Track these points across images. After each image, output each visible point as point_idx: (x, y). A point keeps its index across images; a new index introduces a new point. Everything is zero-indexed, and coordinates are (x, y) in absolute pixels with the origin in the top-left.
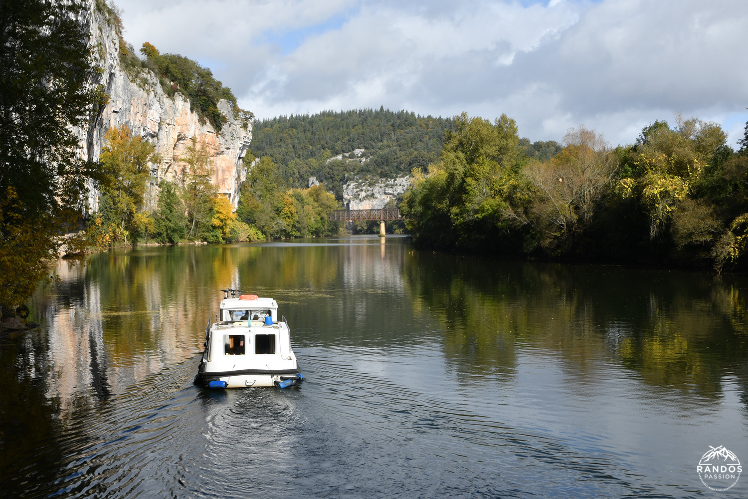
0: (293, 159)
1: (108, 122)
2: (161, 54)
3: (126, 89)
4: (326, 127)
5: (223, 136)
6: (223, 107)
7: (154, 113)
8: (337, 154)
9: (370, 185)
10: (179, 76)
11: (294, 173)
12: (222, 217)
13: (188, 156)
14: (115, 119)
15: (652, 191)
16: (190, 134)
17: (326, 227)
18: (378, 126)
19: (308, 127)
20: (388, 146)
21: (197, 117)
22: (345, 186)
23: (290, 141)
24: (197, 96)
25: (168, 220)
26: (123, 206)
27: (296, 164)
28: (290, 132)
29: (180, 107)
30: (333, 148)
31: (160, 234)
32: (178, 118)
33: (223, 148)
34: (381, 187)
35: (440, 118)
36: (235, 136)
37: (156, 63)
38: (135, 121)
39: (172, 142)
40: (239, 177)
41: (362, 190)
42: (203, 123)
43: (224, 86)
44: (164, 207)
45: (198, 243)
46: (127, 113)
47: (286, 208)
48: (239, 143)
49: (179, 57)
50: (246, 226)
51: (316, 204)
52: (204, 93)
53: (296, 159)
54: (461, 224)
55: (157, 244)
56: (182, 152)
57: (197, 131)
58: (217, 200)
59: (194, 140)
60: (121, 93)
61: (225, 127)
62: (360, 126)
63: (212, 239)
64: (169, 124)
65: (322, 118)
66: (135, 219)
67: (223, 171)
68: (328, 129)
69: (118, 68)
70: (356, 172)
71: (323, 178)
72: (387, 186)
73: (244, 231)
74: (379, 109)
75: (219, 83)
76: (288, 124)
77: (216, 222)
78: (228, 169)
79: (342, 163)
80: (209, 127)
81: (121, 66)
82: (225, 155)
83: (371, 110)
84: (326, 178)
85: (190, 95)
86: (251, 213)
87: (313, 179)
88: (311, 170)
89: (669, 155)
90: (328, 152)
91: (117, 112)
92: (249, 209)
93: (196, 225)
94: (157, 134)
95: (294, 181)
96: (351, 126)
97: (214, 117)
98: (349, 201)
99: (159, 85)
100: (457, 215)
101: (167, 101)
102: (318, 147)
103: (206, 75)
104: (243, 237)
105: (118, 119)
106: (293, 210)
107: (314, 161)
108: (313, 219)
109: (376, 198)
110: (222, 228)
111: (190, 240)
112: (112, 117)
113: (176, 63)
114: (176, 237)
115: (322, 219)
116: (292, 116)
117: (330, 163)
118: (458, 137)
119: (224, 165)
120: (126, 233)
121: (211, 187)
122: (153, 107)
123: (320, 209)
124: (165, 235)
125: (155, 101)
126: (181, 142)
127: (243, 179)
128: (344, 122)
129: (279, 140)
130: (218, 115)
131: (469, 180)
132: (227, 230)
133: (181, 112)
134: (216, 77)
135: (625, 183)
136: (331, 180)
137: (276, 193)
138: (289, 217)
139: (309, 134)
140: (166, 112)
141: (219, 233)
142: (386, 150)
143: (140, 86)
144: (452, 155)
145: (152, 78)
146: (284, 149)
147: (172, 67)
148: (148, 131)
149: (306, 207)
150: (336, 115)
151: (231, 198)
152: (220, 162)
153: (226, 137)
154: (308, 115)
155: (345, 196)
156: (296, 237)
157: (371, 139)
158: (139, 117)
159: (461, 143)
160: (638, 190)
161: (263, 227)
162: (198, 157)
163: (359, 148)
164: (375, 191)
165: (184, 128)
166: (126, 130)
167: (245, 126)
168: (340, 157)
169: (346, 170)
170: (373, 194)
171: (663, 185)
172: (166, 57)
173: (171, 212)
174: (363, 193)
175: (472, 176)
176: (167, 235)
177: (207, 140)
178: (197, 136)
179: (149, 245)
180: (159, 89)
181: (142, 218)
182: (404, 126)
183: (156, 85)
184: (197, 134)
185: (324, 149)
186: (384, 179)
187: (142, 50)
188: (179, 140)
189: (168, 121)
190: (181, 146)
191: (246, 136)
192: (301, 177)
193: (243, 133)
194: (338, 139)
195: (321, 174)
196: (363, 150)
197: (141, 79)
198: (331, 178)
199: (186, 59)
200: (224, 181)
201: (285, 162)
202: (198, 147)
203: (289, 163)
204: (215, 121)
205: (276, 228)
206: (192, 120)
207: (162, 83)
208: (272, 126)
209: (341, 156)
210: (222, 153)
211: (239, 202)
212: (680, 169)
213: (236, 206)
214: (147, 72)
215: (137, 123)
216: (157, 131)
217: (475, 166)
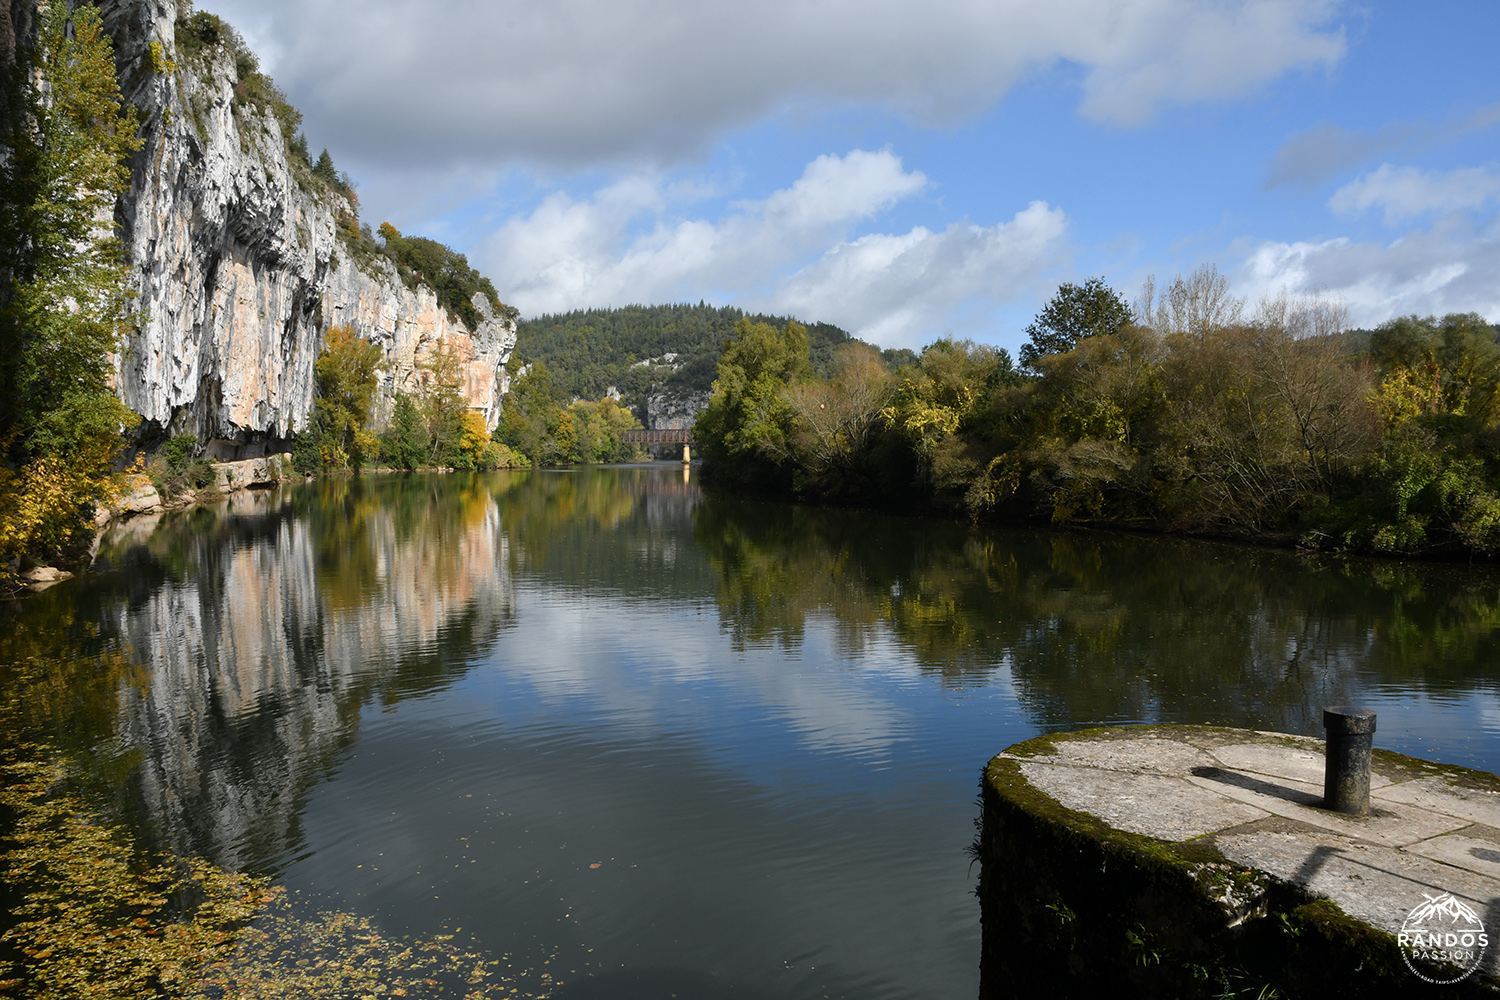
0: (589, 364)
1: (328, 321)
2: (403, 237)
3: (352, 279)
4: (631, 326)
5: (478, 337)
6: (479, 302)
7: (390, 309)
8: (644, 359)
9: (683, 398)
10: (424, 263)
11: (589, 382)
12: (472, 437)
13: (431, 362)
14: (339, 317)
15: (914, 424)
16: (436, 335)
17: (617, 450)
18: (696, 324)
19: (609, 324)
20: (707, 350)
21: (446, 314)
22: (650, 399)
23: (585, 342)
24: (446, 287)
25: (404, 440)
26: (341, 423)
27: (592, 370)
28: (586, 330)
29: (424, 302)
30: (639, 351)
31: (393, 458)
32: (421, 314)
33: (478, 352)
34: (695, 402)
35: (772, 316)
36: (494, 337)
37: (395, 248)
38: (364, 319)
39: (413, 345)
40: (499, 387)
41: (671, 405)
42: (453, 321)
43: (481, 276)
44: (399, 425)
45: (442, 470)
46: (354, 309)
47: (562, 427)
48: (500, 347)
49: (425, 241)
50: (506, 449)
51: (605, 422)
52: (456, 284)
53: (593, 364)
54: (737, 454)
55: (390, 470)
56: (425, 357)
57: (445, 331)
58: (468, 416)
59: (440, 342)
60: (346, 284)
61: (481, 326)
62: (673, 325)
63: (459, 465)
64: (409, 323)
65: (627, 313)
66: (357, 440)
67: (478, 381)
68: (634, 327)
69: (344, 255)
70: (665, 381)
71: (624, 389)
72: (702, 400)
73: (503, 455)
74: (698, 304)
75: (476, 273)
76: (584, 321)
77: (466, 444)
78: (485, 378)
79: (648, 371)
80: (460, 326)
81: (347, 253)
82: (481, 361)
83: (689, 305)
84: (629, 389)
85: (437, 287)
86: (514, 432)
87: (612, 390)
88: (611, 379)
89: (938, 380)
90: (632, 356)
91: (340, 308)
92: (512, 428)
93: (440, 448)
94: (394, 335)
95: (589, 392)
96: (661, 325)
97: (467, 314)
98: (655, 418)
99: (396, 274)
100: (732, 442)
101: (407, 295)
102: (620, 349)
103: (460, 263)
104: (502, 462)
105: (343, 317)
106: (571, 428)
107: (615, 367)
108: (599, 440)
109: (689, 415)
110: (473, 451)
111: (432, 465)
112: (335, 314)
113: (420, 248)
114: (414, 461)
115: (612, 440)
116: (590, 310)
117: (634, 370)
118: (738, 348)
119: (479, 373)
120: (347, 457)
121: (460, 401)
122: (388, 302)
123: (609, 428)
124: (400, 458)
125: (391, 294)
126: (425, 343)
127: (505, 390)
128: (654, 320)
129: (571, 340)
130: (473, 312)
131: (747, 401)
132: (479, 454)
133: (425, 308)
134: (472, 265)
135: (888, 413)
136: (634, 391)
137: (550, 409)
138: (565, 438)
139: (609, 333)
140: (405, 308)
141: (469, 457)
142: (704, 356)
143: (371, 277)
144: (729, 370)
145: (389, 266)
146: (577, 351)
147: (415, 253)
148: (381, 331)
149: (591, 425)
150: (644, 311)
151: (488, 414)
152: (474, 369)
153: (482, 339)
154: (609, 310)
155: (651, 412)
156: (576, 463)
157: (686, 341)
158: (369, 314)
159: (741, 355)
160: (900, 420)
161: (529, 450)
162: (445, 364)
163: (671, 352)
164: (688, 405)
165: (429, 327)
166: (352, 331)
167: (507, 326)
168: (646, 363)
169: (653, 379)
170: (685, 410)
171: (927, 416)
172: (409, 240)
173: (408, 430)
174: (673, 408)
175: (750, 395)
176: (403, 458)
177: (457, 342)
178: (445, 338)
179: (380, 471)
180: (397, 280)
181: (366, 437)
182: (727, 326)
183: (392, 274)
184: (445, 334)
185: (627, 352)
186: (699, 392)
187: (379, 232)
188: (421, 342)
189: (407, 319)
190: (425, 349)
191: (509, 338)
192: (598, 386)
193: (504, 334)
194: (646, 340)
195: (622, 383)
196: (675, 355)
197: (372, 268)
198: (635, 388)
199: (433, 242)
200: (478, 393)
201: (578, 368)
202: (446, 350)
203: (584, 368)
204: (468, 319)
205: (547, 451)
206: (439, 317)
207: (401, 272)
208: (564, 322)
209: (648, 361)
210: (477, 358)
211: (501, 418)
212: (948, 397)
213: (497, 424)
214: (382, 258)
215: (367, 322)
216: (393, 331)
217: (756, 383)
